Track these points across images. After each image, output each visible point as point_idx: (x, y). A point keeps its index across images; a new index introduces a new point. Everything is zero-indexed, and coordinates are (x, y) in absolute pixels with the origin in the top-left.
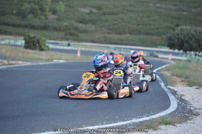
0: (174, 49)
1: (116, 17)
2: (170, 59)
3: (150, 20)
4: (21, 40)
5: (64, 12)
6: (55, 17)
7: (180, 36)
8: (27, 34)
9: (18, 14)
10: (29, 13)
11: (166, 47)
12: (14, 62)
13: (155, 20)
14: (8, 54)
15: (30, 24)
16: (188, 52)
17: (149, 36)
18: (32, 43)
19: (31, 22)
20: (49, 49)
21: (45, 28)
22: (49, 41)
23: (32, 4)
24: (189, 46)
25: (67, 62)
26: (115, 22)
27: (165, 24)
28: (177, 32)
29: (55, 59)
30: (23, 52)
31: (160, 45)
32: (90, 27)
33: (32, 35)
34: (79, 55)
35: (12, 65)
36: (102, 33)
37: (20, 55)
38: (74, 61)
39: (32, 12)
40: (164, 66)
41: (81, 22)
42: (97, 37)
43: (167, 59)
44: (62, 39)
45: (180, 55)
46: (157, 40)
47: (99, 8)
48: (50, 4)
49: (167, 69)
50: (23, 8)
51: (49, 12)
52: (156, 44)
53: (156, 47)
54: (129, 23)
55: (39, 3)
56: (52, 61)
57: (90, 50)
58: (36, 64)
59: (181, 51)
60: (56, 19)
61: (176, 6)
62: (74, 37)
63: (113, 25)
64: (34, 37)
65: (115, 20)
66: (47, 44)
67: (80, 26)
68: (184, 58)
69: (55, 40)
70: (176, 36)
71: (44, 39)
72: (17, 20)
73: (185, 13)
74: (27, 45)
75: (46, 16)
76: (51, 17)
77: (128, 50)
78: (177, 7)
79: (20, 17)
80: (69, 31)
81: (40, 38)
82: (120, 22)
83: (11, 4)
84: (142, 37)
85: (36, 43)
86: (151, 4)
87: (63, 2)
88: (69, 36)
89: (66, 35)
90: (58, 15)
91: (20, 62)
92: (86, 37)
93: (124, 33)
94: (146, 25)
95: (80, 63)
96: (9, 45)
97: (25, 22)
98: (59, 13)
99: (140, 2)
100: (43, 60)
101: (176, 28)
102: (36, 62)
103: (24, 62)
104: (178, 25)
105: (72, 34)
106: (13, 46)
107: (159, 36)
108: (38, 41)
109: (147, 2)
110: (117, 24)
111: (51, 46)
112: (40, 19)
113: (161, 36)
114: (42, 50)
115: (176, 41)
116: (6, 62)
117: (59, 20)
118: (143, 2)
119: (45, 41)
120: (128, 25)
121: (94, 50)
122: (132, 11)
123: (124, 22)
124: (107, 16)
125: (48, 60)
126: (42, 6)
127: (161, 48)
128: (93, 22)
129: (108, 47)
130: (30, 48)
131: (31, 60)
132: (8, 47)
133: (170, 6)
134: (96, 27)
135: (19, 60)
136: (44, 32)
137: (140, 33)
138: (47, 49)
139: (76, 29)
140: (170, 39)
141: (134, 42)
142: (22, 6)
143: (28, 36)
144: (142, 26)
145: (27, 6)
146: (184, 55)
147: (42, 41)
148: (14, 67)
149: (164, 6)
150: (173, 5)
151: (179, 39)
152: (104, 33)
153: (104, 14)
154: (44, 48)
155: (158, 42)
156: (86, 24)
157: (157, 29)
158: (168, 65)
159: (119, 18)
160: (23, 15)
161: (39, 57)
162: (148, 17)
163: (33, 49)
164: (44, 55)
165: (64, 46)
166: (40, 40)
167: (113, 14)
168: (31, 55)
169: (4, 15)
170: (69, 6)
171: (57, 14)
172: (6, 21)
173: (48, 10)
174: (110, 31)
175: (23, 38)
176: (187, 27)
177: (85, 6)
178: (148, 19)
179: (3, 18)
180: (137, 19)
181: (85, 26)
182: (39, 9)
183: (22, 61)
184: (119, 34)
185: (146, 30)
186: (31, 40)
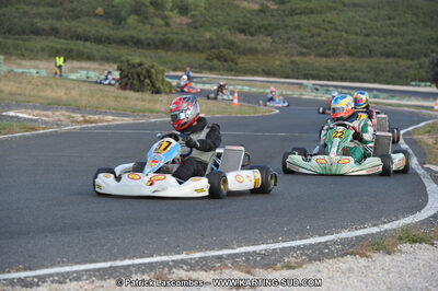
1: (318, 18)
2: (437, 107)
3: (393, 25)
5: (206, 8)
6: (185, 20)
8: (124, 58)
9: (106, 16)
10: (130, 14)
11: (428, 84)
12: (101, 117)
13: (403, 24)
14: (84, 101)
15: (132, 37)
17: (391, 60)
18: (135, 76)
19: (134, 33)
20: (171, 89)
21: (165, 44)
22: (172, 73)
25: (209, 116)
26: (316, 31)
27: (427, 33)
30: (116, 97)
31: (414, 80)
32: (263, 42)
33: (136, 60)
34: (236, 101)
35: (91, 122)
36: (286, 55)
37: (111, 102)
38: (226, 115)
39: (137, 10)
40: (421, 125)
41: (242, 31)
42: (278, 63)
43: (431, 108)
44: (201, 68)
46: (408, 68)
49: (427, 129)
50: (117, 2)
51: (172, 10)
52: (406, 77)
53: (408, 84)
54: (346, 32)
57: (262, 90)
58: (142, 121)
60: (188, 24)
62: (226, 65)
63: (312, 36)
64: (140, 64)
65: (317, 26)
66: (168, 80)
67: (240, 38)
71: (161, 68)
72: (103, 28)
74: (124, 80)
75: (165, 18)
76: (176, 19)
77: (346, 91)
79: (110, 22)
80: (215, 51)
81: (153, 67)
82: (326, 30)
84: (374, 61)
85: (145, 78)
88: (216, 61)
89: (209, 59)
90: (193, 16)
91: (110, 118)
92: (252, 65)
93: (336, 54)
94: (384, 35)
95: (237, 117)
96: (87, 81)
97: (121, 33)
98: (193, 13)
100: (158, 112)
102: (144, 116)
103: (116, 118)
105: (223, 58)
106: (96, 82)
107: (412, 59)
108: (148, 71)
110: (319, 35)
112: (152, 25)
113: (419, 58)
114: (157, 92)
116: (78, 117)
117: (194, 26)
119: (163, 72)
120: (343, 33)
123: (336, 29)
124: (296, 17)
127: (419, 86)
128: (267, 30)
129: (301, 85)
130: (132, 89)
131: (133, 112)
132: (85, 87)
134: (274, 42)
135: (106, 113)
136: (162, 53)
137: (371, 53)
138: (168, 89)
139: (231, 45)
141: (358, 74)
143: (129, 64)
144: (376, 38)
147: (157, 73)
148: (96, 128)
152: (292, 55)
153: (293, 13)
154: (161, 87)
155: (412, 72)
156: (252, 35)
157: (409, 43)
158: (430, 121)
159: (324, 22)
160: (117, 18)
161: (151, 106)
162: (390, 19)
163: (138, 91)
164: (164, 103)
165: (204, 83)
166: (153, 70)
167: (312, 12)
168: (132, 102)
169: (77, 17)
171: (189, 14)
172: (80, 30)
173: (170, 5)
174: (304, 50)
175: (115, 66)
178: (388, 22)
179: (74, 23)
180: (364, 23)
181: (250, 38)
182: (151, 3)
183: (113, 114)
184: (326, 56)
185: (385, 46)
186: (133, 70)
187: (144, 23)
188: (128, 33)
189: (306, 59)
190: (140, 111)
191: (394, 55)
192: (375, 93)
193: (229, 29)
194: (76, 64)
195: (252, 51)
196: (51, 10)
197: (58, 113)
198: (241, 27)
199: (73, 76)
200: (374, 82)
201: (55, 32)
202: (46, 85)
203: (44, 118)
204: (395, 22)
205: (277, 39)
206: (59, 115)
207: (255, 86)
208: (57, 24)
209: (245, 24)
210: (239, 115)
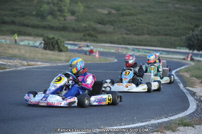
0: (193, 50)
1: (134, 18)
3: (169, 21)
5: (83, 12)
6: (73, 18)
7: (200, 37)
8: (46, 35)
9: (37, 15)
10: (48, 14)
11: (185, 48)
12: (33, 63)
13: (174, 21)
14: (27, 55)
15: (49, 25)
17: (168, 37)
18: (51, 43)
19: (50, 23)
20: (67, 50)
21: (64, 29)
22: (68, 42)
23: (51, 5)
26: (133, 23)
27: (184, 25)
28: (196, 32)
30: (42, 53)
31: (178, 46)
32: (109, 28)
33: (51, 36)
34: (97, 55)
35: (31, 65)
36: (120, 34)
37: (39, 55)
38: (93, 62)
39: (51, 13)
40: (183, 68)
41: (100, 23)
42: (116, 38)
44: (81, 40)
45: (199, 56)
46: (176, 41)
47: (118, 9)
48: (68, 5)
49: (186, 70)
50: (42, 9)
51: (68, 13)
52: (175, 45)
53: (175, 48)
54: (148, 24)
55: (58, 4)
57: (109, 51)
58: (54, 65)
59: (201, 52)
60: (75, 20)
61: (195, 6)
62: (92, 38)
63: (132, 26)
64: (53, 38)
65: (134, 21)
66: (66, 45)
67: (99, 26)
69: (74, 41)
70: (196, 37)
71: (62, 40)
72: (36, 21)
74: (46, 46)
75: (64, 16)
76: (70, 17)
77: (147, 51)
78: (197, 8)
79: (39, 18)
80: (87, 32)
81: (59, 39)
82: (138, 23)
83: (30, 5)
84: (160, 37)
85: (55, 44)
86: (170, 5)
87: (82, 3)
88: (87, 37)
89: (84, 36)
90: (77, 16)
91: (39, 63)
92: (104, 38)
93: (143, 34)
94: (165, 26)
95: (98, 64)
96: (28, 46)
97: (44, 23)
98: (77, 14)
99: (159, 2)
100: (61, 60)
101: (195, 29)
102: (55, 63)
103: (43, 63)
104: (197, 26)
105: (91, 35)
106: (32, 46)
107: (178, 37)
108: (57, 41)
109: (166, 3)
110: (135, 25)
111: (69, 47)
112: (59, 20)
113: (180, 36)
114: (61, 51)
115: (196, 41)
116: (25, 63)
117: (77, 20)
118: (162, 3)
119: (63, 42)
120: (147, 26)
121: (112, 51)
122: (151, 12)
123: (143, 23)
124: (125, 17)
126: (61, 7)
127: (180, 49)
128: (112, 23)
129: (126, 48)
131: (50, 61)
132: (27, 48)
133: (189, 7)
134: (114, 28)
135: (38, 61)
136: (63, 33)
137: (159, 34)
138: (66, 50)
139: (94, 29)
140: (190, 39)
141: (153, 43)
142: (41, 7)
143: (48, 38)
144: (161, 27)
145: (45, 7)
147: (61, 42)
148: (33, 68)
149: (183, 7)
150: (193, 6)
151: (198, 40)
152: (122, 34)
153: (123, 15)
154: (63, 49)
155: (177, 43)
156: (104, 25)
157: (176, 29)
158: (187, 66)
159: (137, 19)
160: (42, 16)
161: (59, 58)
162: (167, 18)
163: (51, 50)
164: (63, 56)
166: (59, 41)
167: (131, 14)
168: (50, 56)
169: (23, 16)
170: (88, 7)
172: (25, 22)
173: (66, 11)
174: (128, 32)
175: (41, 39)
177: (103, 7)
178: (166, 20)
179: (22, 19)
180: (155, 20)
181: (103, 26)
182: (58, 10)
184: (138, 35)
185: (165, 31)
186: (50, 41)
187: (55, 19)
188: (47, 23)
189: (129, 36)
190: (53, 60)
191: (170, 35)
192: (161, 52)
193: (94, 22)
194: (23, 38)
195: (104, 32)
196: (11, 12)
197: (15, 61)
198: (100, 21)
199: (22, 43)
200: (160, 47)
201: (13, 23)
202: (9, 47)
203: (9, 64)
205: (116, 27)
206: (16, 62)
207: (106, 49)
208: (14, 19)
210: (99, 62)
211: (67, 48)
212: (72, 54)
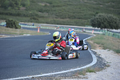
0: (95, 27)
1: (60, 8)
2: (93, 33)
3: (81, 10)
4: (4, 22)
5: (30, 5)
6: (24, 8)
7: (98, 20)
8: (7, 19)
9: (2, 7)
10: (9, 6)
11: (90, 26)
13: (84, 10)
15: (9, 13)
16: (103, 29)
17: (80, 20)
18: (11, 24)
20: (21, 28)
21: (19, 15)
22: (21, 23)
24: (104, 25)
25: (31, 35)
26: (60, 11)
27: (90, 12)
28: (97, 17)
29: (25, 34)
30: (5, 30)
31: (86, 25)
32: (45, 14)
33: (11, 19)
34: (39, 31)
36: (52, 18)
37: (4, 31)
38: (36, 35)
39: (11, 5)
40: (89, 38)
41: (40, 11)
42: (50, 20)
43: (91, 33)
44: (29, 21)
45: (99, 31)
46: (85, 22)
48: (21, 0)
49: (91, 39)
50: (5, 3)
51: (21, 5)
52: (84, 24)
53: (85, 26)
54: (68, 12)
56: (23, 35)
57: (45, 28)
58: (13, 37)
59: (99, 29)
60: (25, 9)
61: (96, 1)
62: (35, 21)
63: (59, 13)
64: (12, 21)
67: (39, 13)
68: (101, 33)
69: (25, 22)
70: (96, 20)
71: (18, 21)
72: (1, 10)
73: (101, 6)
74: (7, 25)
75: (19, 7)
76: (22, 8)
78: (97, 2)
79: (3, 9)
80: (33, 17)
82: (63, 11)
84: (76, 20)
85: (13, 24)
86: (81, 1)
88: (33, 20)
89: (31, 19)
90: (26, 7)
91: (4, 36)
92: (43, 21)
93: (66, 18)
94: (78, 13)
95: (39, 36)
97: (6, 12)
100: (17, 34)
101: (96, 15)
102: (13, 35)
103: (5, 36)
104: (97, 13)
105: (35, 19)
107: (86, 19)
108: (14, 22)
110: (61, 13)
111: (22, 26)
112: (15, 9)
113: (88, 19)
115: (96, 22)
117: (26, 10)
120: (68, 13)
121: (47, 28)
122: (70, 5)
123: (65, 11)
124: (55, 8)
125: (20, 34)
126: (16, 2)
127: (87, 27)
128: (47, 11)
129: (56, 26)
130: (10, 27)
131: (10, 34)
133: (93, 2)
134: (49, 14)
135: (2, 34)
136: (18, 17)
137: (75, 18)
139: (37, 15)
140: (93, 21)
141: (71, 23)
143: (9, 20)
144: (76, 14)
145: (7, 2)
146: (101, 31)
147: (17, 23)
149: (89, 2)
150: (95, 1)
151: (98, 21)
152: (54, 18)
153: (54, 6)
154: (18, 27)
155: (86, 23)
156: (43, 12)
157: (85, 15)
159: (62, 9)
160: (5, 7)
161: (15, 32)
162: (80, 8)
164: (18, 31)
165: (30, 26)
166: (15, 22)
167: (59, 6)
168: (10, 31)
170: (33, 2)
173: (20, 4)
174: (57, 17)
175: (5, 21)
176: (103, 14)
177: (42, 2)
178: (79, 9)
180: (73, 9)
182: (15, 3)
183: (5, 35)
184: (63, 18)
185: (79, 16)
186: (10, 22)
187: (13, 9)
188: (8, 11)
189: (57, 19)
190: (12, 34)
191: (81, 18)
192: (76, 29)
193: (37, 11)
195: (43, 17)
198: (40, 10)
200: (76, 25)
204: (81, 9)
205: (50, 14)
207: (44, 27)
209: (41, 9)
210: (40, 35)
211: (20, 26)
212: (24, 30)
